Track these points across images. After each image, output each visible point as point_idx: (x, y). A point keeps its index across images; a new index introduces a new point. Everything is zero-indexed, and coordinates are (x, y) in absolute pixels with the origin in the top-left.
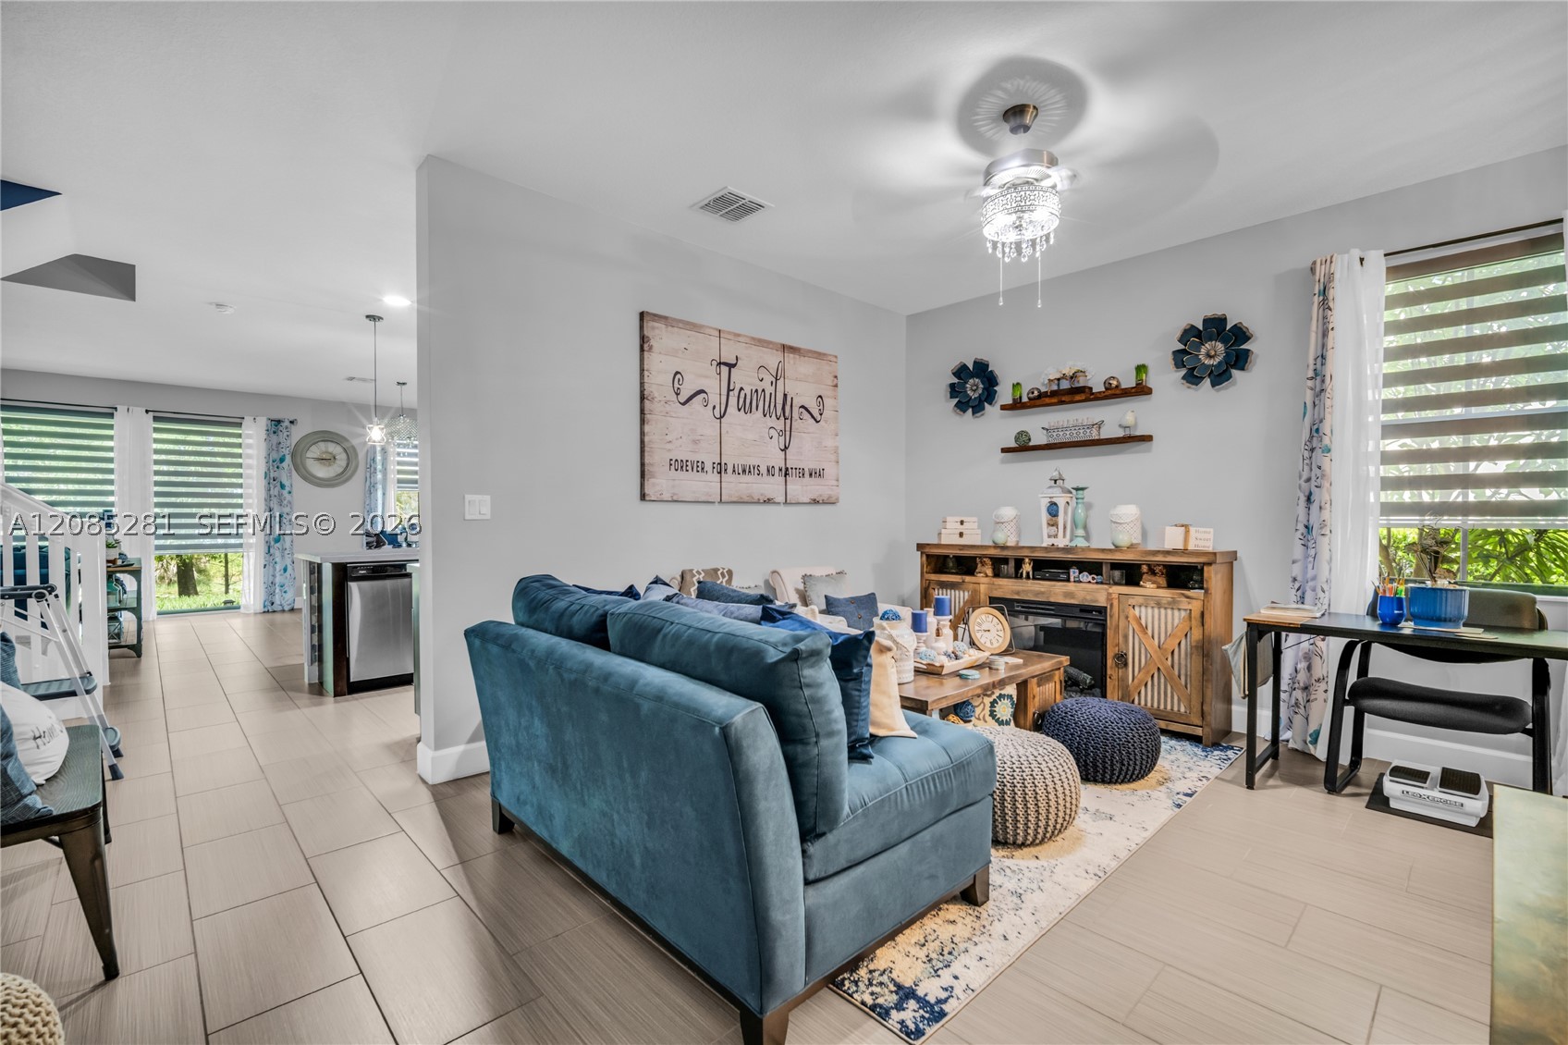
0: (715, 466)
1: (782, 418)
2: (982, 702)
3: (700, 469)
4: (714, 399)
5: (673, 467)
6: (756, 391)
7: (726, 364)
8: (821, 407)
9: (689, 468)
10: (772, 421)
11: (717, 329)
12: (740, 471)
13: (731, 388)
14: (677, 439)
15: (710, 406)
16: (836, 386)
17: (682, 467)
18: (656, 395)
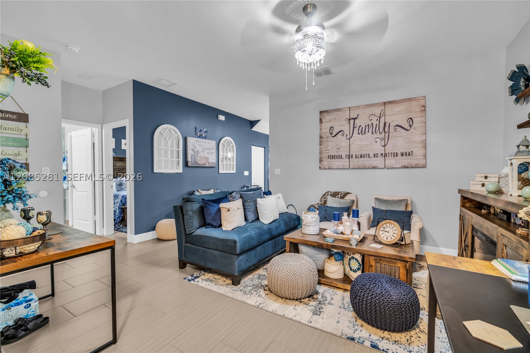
0: (347, 156)
1: (383, 133)
2: (347, 257)
3: (340, 158)
4: (347, 132)
5: (329, 158)
6: (368, 125)
7: (352, 119)
8: (411, 123)
9: (336, 158)
10: (378, 135)
11: (348, 108)
12: (359, 157)
13: (355, 127)
14: (331, 149)
15: (345, 135)
16: (425, 110)
17: (333, 158)
18: (324, 136)
